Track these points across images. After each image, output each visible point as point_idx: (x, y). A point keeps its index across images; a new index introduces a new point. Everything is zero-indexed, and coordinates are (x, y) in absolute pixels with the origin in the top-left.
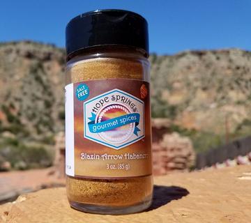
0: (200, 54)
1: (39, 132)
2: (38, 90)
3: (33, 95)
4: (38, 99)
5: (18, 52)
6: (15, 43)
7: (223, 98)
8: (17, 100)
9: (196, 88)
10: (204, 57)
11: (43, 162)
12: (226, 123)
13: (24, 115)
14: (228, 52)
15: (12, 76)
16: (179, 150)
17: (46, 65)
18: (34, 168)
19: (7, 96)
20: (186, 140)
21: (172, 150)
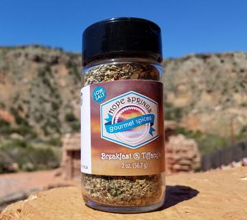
0: (205, 57)
1: (47, 134)
2: (46, 93)
3: (41, 97)
4: (46, 101)
5: (26, 55)
6: (23, 48)
7: (228, 100)
8: (25, 102)
9: (201, 91)
10: (209, 60)
11: (51, 164)
12: (231, 125)
13: (32, 116)
14: (232, 55)
15: (20, 79)
16: (185, 151)
17: (53, 68)
18: (41, 169)
19: (16, 99)
20: (191, 142)
21: (178, 152)
